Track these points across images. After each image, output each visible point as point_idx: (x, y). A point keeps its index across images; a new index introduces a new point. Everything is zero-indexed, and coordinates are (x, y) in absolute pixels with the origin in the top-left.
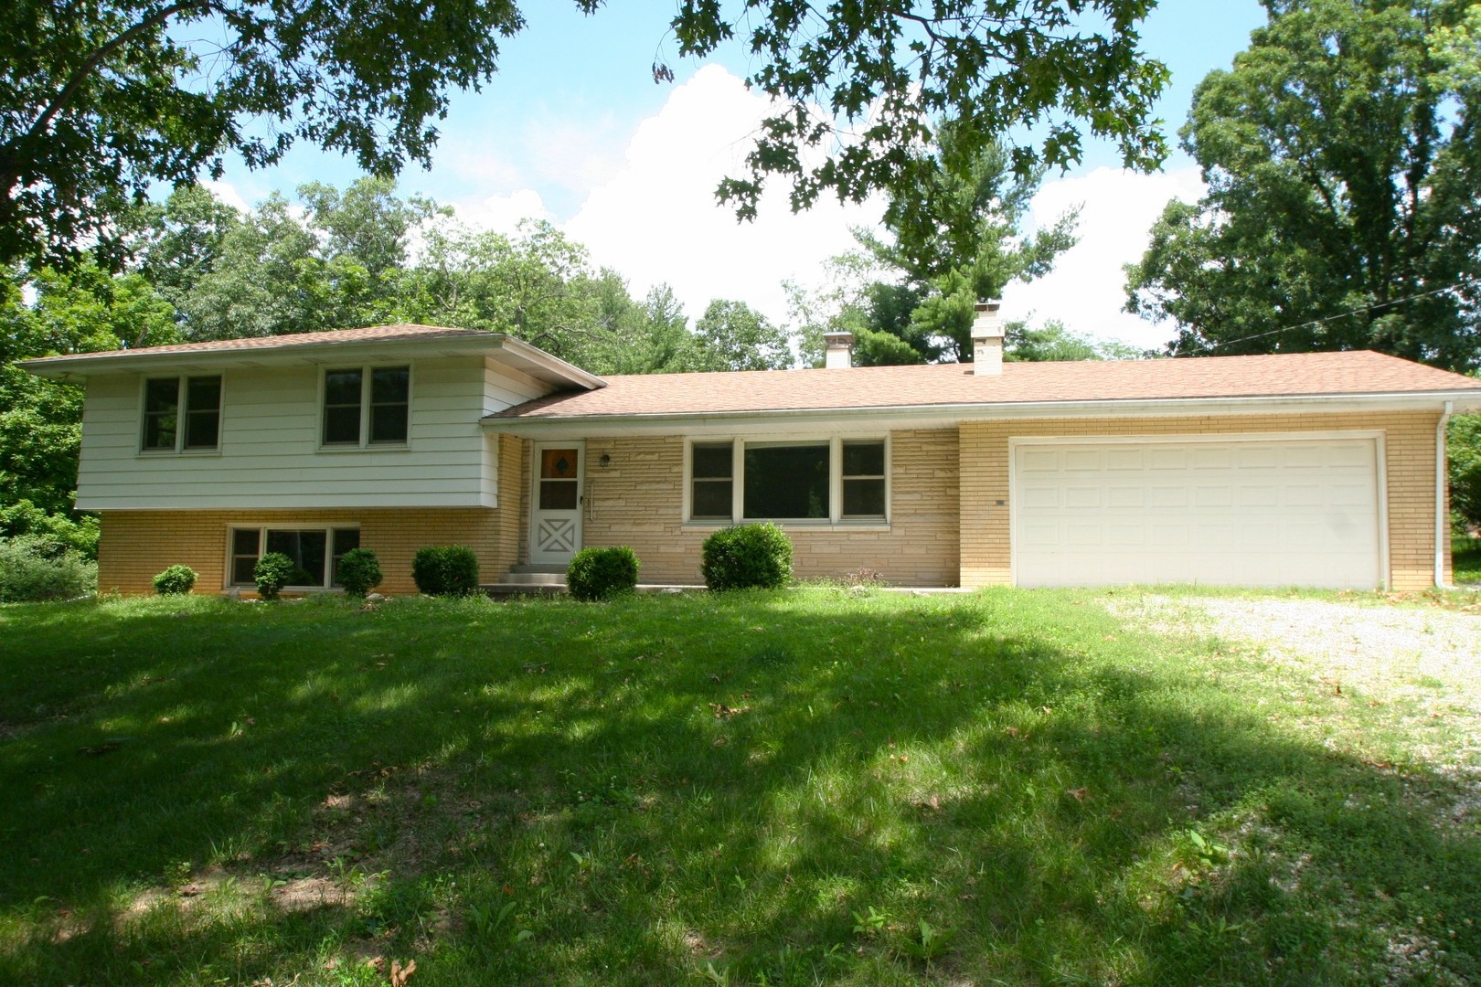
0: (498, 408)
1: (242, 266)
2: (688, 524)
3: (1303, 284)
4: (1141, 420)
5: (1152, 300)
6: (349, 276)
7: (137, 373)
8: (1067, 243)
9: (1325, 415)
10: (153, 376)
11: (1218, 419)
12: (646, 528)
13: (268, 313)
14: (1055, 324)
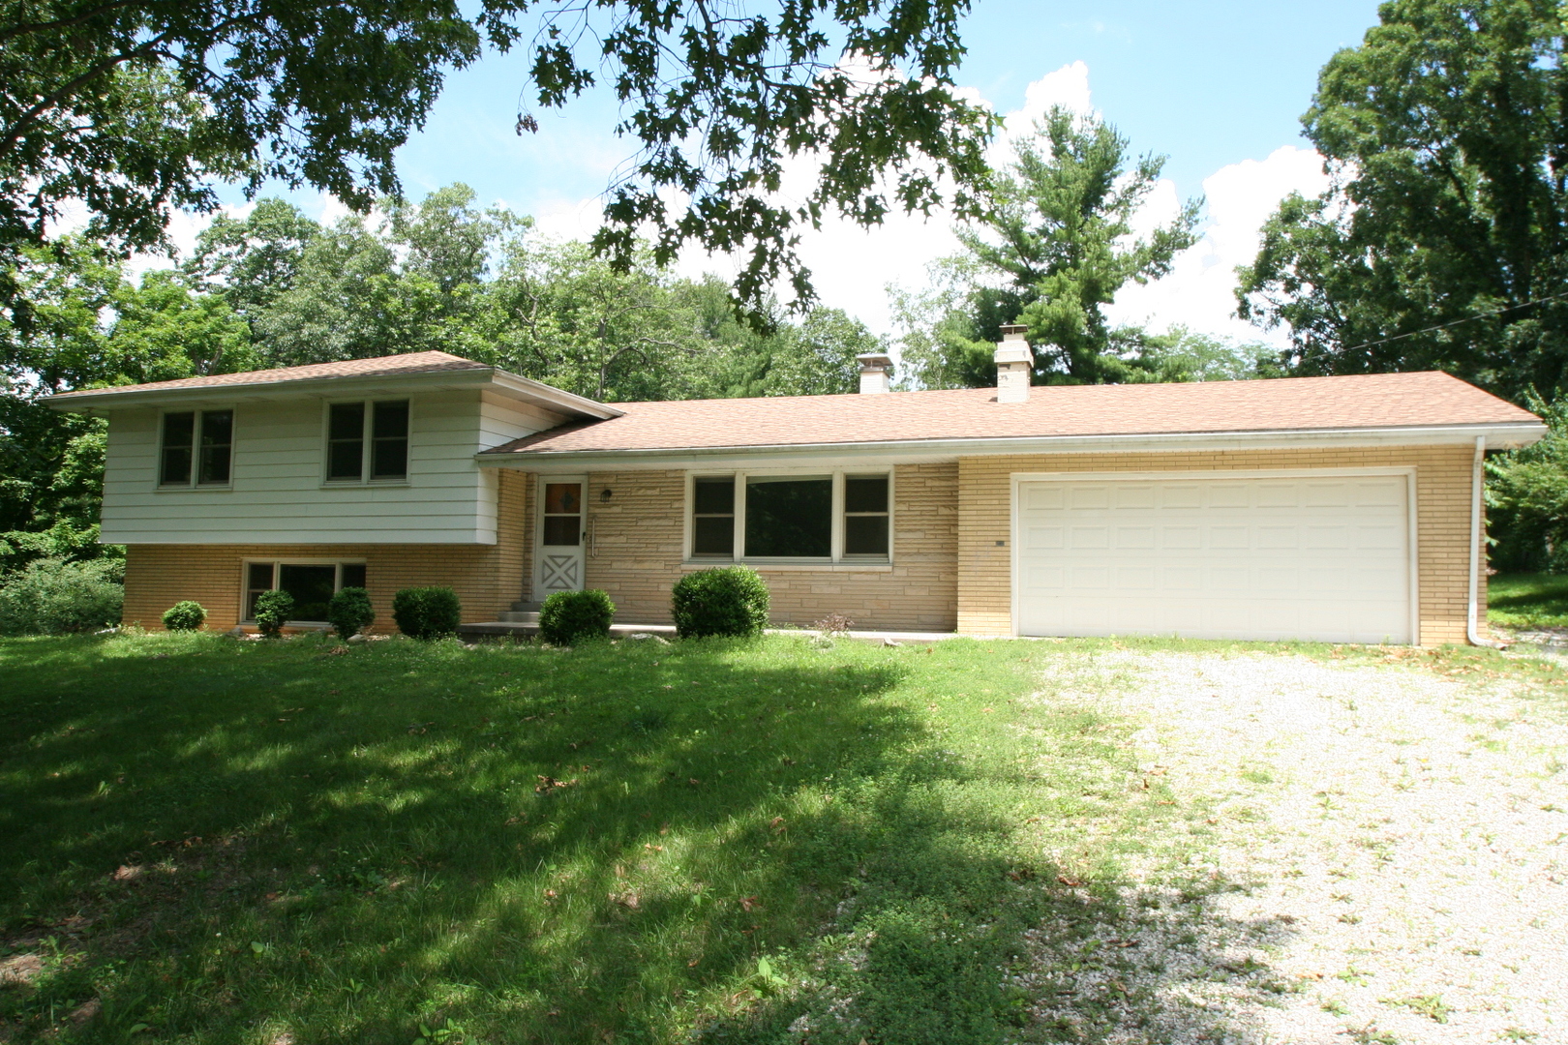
0: (497, 442)
1: (317, 285)
2: (689, 562)
3: (1423, 287)
4: (1151, 456)
5: (1265, 305)
6: (418, 293)
7: (155, 408)
8: (1186, 242)
9: (1350, 450)
10: (171, 410)
11: (1233, 455)
12: (647, 565)
13: (342, 331)
14: (1179, 328)
